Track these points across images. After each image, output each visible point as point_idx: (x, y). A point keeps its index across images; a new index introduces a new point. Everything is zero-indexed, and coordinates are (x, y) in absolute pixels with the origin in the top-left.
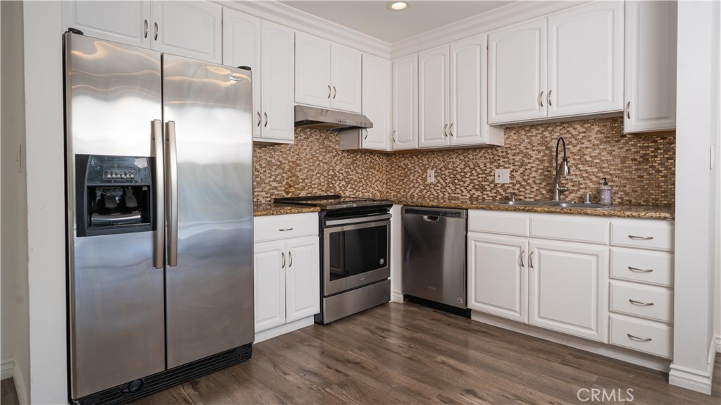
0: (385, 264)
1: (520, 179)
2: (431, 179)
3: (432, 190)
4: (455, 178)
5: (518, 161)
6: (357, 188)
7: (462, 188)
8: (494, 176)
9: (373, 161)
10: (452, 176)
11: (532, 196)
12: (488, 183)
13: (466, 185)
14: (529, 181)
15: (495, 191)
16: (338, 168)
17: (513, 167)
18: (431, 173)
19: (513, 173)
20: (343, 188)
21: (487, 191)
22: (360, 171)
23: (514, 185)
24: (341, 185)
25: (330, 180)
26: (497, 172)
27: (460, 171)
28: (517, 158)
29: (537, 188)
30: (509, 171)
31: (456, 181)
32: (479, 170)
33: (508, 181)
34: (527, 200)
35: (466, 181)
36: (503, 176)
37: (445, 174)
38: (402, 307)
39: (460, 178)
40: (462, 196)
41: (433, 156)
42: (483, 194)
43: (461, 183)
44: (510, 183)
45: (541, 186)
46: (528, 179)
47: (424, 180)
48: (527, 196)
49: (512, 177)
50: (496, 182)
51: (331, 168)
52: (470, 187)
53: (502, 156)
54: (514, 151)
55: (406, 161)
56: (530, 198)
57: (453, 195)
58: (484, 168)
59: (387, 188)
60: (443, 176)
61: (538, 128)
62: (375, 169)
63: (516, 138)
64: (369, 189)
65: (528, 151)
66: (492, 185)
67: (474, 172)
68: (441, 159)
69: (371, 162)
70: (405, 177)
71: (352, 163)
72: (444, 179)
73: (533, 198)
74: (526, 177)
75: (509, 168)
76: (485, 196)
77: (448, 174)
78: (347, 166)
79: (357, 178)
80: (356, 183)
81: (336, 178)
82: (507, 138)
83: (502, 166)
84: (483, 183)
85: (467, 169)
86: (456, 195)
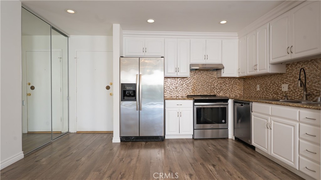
0: (225, 123)
1: (293, 89)
2: (258, 89)
3: (259, 94)
4: (267, 88)
5: (292, 80)
6: (226, 92)
7: (270, 93)
8: (282, 87)
9: (235, 81)
10: (266, 87)
11: (298, 98)
12: (279, 91)
13: (271, 92)
14: (296, 90)
15: (282, 95)
16: (216, 85)
17: (290, 83)
18: (258, 86)
19: (290, 86)
20: (218, 92)
21: (279, 95)
22: (228, 86)
23: (290, 92)
24: (217, 91)
25: (212, 89)
26: (283, 85)
27: (268, 85)
28: (291, 79)
29: (300, 93)
30: (287, 85)
31: (267, 90)
32: (276, 85)
33: (287, 90)
34: (296, 99)
35: (271, 90)
36: (285, 88)
37: (263, 87)
38: (234, 142)
39: (268, 88)
40: (269, 97)
41: (259, 78)
42: (278, 96)
43: (269, 91)
44: (288, 91)
45: (302, 92)
46: (296, 89)
47: (256, 89)
48: (295, 97)
49: (289, 88)
50: (283, 90)
51: (212, 85)
52: (272, 93)
53: (285, 78)
54: (290, 75)
55: (250, 81)
56: (297, 98)
57: (266, 96)
58: (278, 84)
59: (243, 93)
60: (263, 88)
61: (301, 63)
62: (236, 85)
63: (291, 69)
64: (233, 93)
65: (296, 75)
66: (281, 92)
67: (274, 86)
68: (262, 80)
69: (234, 82)
70: (250, 88)
71: (224, 82)
72: (263, 89)
73: (298, 99)
74: (295, 88)
75: (288, 83)
76: (278, 97)
77: (264, 87)
78: (221, 84)
79: (226, 88)
80: (225, 90)
81: (215, 89)
82: (287, 69)
83: (285, 83)
84: (277, 91)
85: (271, 84)
86: (267, 96)
